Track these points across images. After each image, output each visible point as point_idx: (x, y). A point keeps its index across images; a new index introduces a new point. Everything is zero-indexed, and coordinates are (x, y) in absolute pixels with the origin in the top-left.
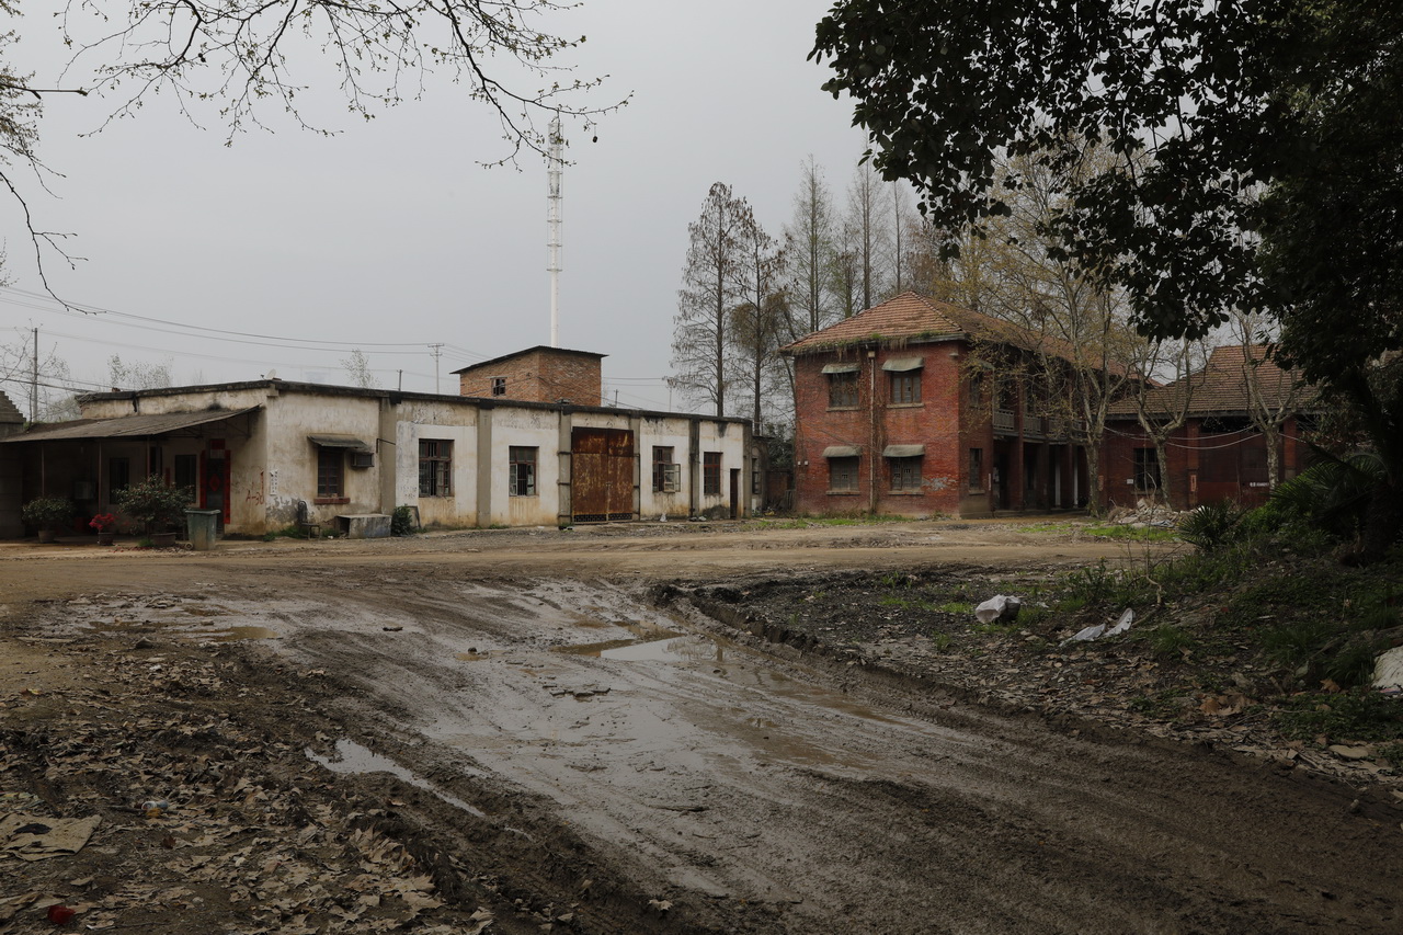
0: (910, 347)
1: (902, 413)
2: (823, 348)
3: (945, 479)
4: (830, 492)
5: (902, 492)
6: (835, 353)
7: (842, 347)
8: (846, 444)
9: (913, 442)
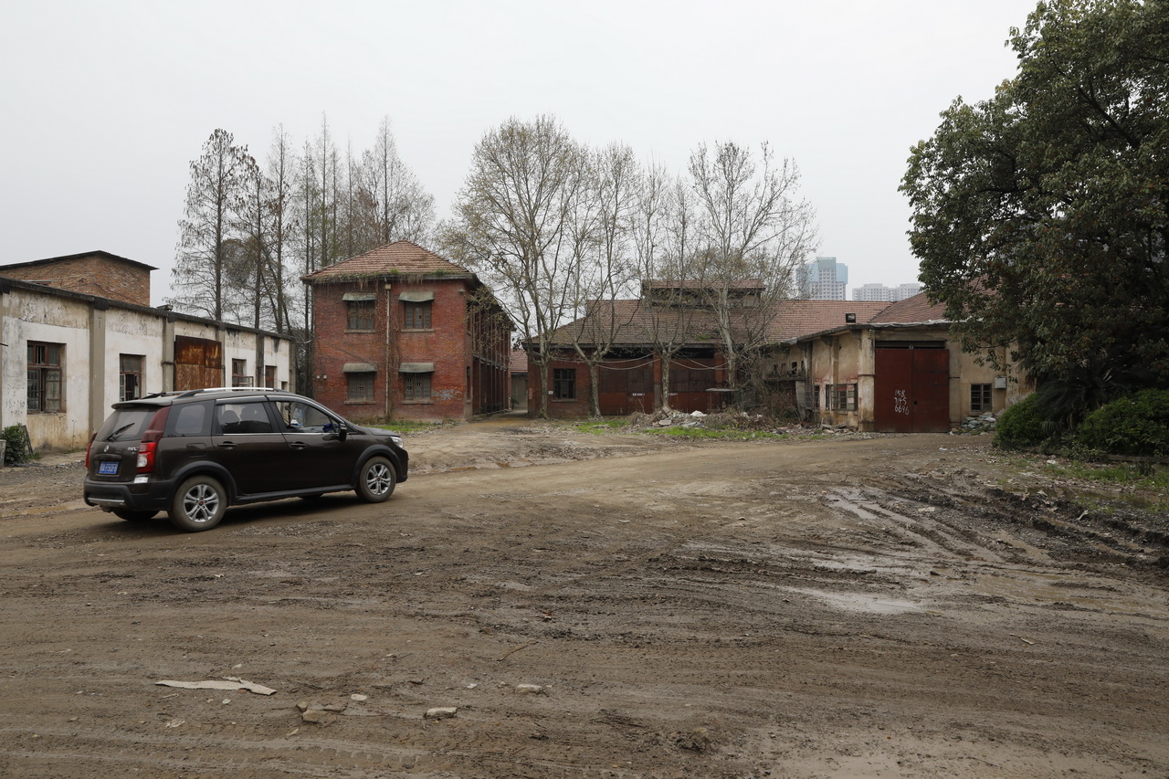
0: (426, 282)
1: (415, 336)
2: (345, 278)
3: (452, 391)
4: (348, 402)
5: (414, 402)
6: (357, 284)
7: (364, 278)
8: (363, 361)
9: (424, 360)
